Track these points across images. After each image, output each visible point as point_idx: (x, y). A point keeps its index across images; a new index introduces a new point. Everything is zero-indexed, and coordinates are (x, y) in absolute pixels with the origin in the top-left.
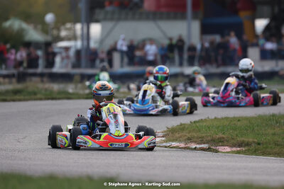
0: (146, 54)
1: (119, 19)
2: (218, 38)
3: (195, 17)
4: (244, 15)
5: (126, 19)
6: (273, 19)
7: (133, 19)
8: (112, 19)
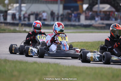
0: (43, 16)
1: (33, 3)
2: (69, 11)
3: (61, 3)
4: (79, 3)
5: (35, 3)
6: (90, 5)
7: (38, 3)
8: (30, 3)
